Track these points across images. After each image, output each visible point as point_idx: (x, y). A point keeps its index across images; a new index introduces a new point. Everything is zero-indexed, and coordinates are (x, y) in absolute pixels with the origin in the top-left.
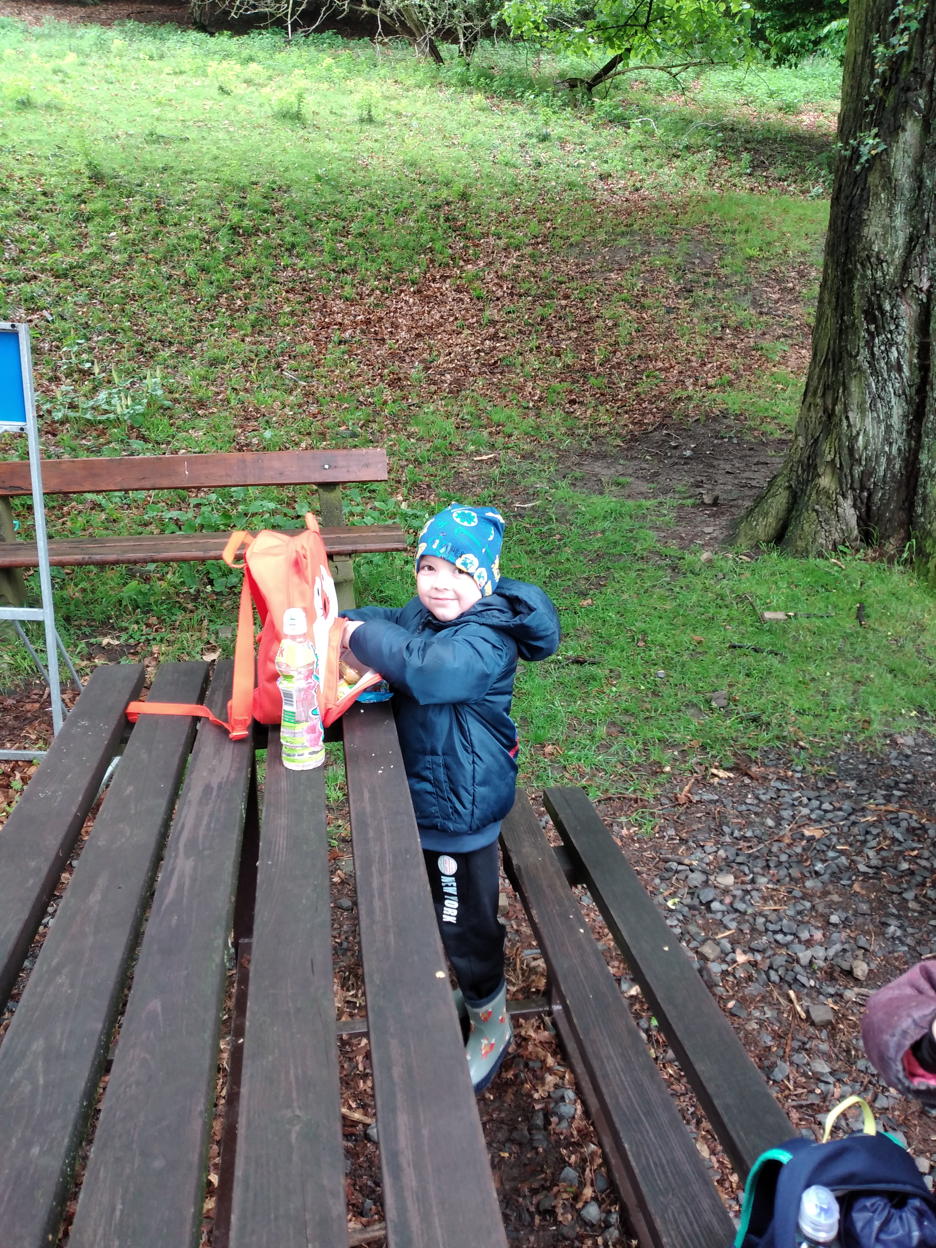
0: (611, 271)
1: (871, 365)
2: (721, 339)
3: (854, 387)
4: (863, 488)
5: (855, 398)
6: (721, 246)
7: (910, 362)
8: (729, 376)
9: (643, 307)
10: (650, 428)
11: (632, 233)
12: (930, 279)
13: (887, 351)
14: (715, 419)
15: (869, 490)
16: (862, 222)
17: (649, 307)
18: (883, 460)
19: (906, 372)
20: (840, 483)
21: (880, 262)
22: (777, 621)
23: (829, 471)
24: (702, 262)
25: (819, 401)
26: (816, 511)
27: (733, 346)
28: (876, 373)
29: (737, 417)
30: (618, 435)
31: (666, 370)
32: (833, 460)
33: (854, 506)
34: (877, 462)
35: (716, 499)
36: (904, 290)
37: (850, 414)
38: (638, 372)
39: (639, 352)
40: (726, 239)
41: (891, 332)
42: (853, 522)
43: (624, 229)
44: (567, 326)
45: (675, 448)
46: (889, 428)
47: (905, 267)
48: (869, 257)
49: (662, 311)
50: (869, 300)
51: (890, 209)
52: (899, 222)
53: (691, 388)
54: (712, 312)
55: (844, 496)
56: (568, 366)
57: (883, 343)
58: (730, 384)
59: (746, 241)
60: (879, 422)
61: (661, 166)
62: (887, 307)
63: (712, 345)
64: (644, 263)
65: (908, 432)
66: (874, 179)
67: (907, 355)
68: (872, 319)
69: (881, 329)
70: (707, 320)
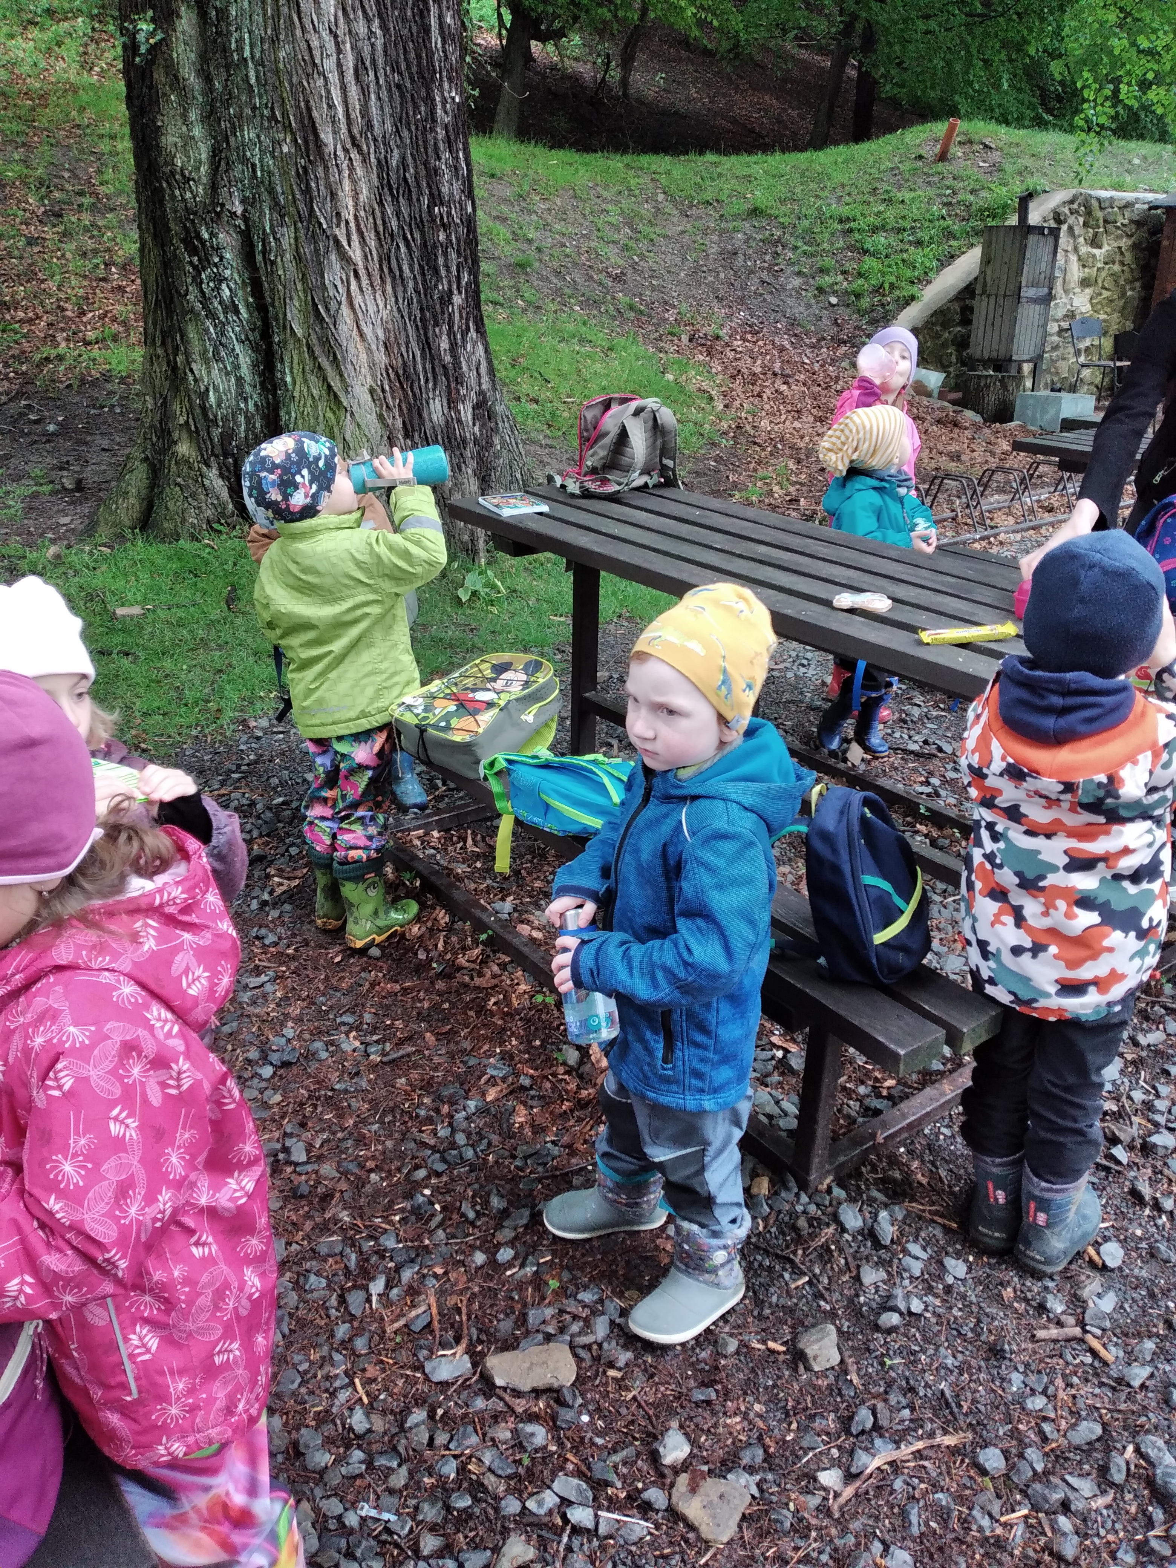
1: (205, 307)
2: (104, 280)
3: (192, 334)
4: (226, 453)
5: (196, 348)
6: (99, 156)
7: (246, 301)
8: (115, 328)
10: (4, 398)
12: (242, 202)
13: (218, 289)
14: (94, 383)
15: (233, 455)
18: (241, 419)
19: (244, 313)
20: (200, 449)
22: (131, 617)
23: (185, 436)
24: (74, 175)
25: (159, 351)
26: (179, 485)
27: (121, 289)
28: (211, 315)
29: (123, 380)
31: (30, 321)
32: (187, 423)
33: (221, 475)
35: (79, 482)
36: (218, 214)
37: (194, 366)
40: (104, 147)
41: (216, 265)
42: (224, 494)
45: (37, 422)
46: (239, 380)
47: (214, 187)
49: (22, 243)
50: (185, 227)
51: (184, 116)
52: (197, 131)
54: (90, 244)
55: (208, 466)
57: (211, 280)
58: (115, 338)
60: (227, 374)
62: (206, 236)
63: (92, 287)
65: (262, 384)
66: (159, 76)
67: (240, 293)
68: (193, 251)
69: (205, 262)
70: (84, 255)
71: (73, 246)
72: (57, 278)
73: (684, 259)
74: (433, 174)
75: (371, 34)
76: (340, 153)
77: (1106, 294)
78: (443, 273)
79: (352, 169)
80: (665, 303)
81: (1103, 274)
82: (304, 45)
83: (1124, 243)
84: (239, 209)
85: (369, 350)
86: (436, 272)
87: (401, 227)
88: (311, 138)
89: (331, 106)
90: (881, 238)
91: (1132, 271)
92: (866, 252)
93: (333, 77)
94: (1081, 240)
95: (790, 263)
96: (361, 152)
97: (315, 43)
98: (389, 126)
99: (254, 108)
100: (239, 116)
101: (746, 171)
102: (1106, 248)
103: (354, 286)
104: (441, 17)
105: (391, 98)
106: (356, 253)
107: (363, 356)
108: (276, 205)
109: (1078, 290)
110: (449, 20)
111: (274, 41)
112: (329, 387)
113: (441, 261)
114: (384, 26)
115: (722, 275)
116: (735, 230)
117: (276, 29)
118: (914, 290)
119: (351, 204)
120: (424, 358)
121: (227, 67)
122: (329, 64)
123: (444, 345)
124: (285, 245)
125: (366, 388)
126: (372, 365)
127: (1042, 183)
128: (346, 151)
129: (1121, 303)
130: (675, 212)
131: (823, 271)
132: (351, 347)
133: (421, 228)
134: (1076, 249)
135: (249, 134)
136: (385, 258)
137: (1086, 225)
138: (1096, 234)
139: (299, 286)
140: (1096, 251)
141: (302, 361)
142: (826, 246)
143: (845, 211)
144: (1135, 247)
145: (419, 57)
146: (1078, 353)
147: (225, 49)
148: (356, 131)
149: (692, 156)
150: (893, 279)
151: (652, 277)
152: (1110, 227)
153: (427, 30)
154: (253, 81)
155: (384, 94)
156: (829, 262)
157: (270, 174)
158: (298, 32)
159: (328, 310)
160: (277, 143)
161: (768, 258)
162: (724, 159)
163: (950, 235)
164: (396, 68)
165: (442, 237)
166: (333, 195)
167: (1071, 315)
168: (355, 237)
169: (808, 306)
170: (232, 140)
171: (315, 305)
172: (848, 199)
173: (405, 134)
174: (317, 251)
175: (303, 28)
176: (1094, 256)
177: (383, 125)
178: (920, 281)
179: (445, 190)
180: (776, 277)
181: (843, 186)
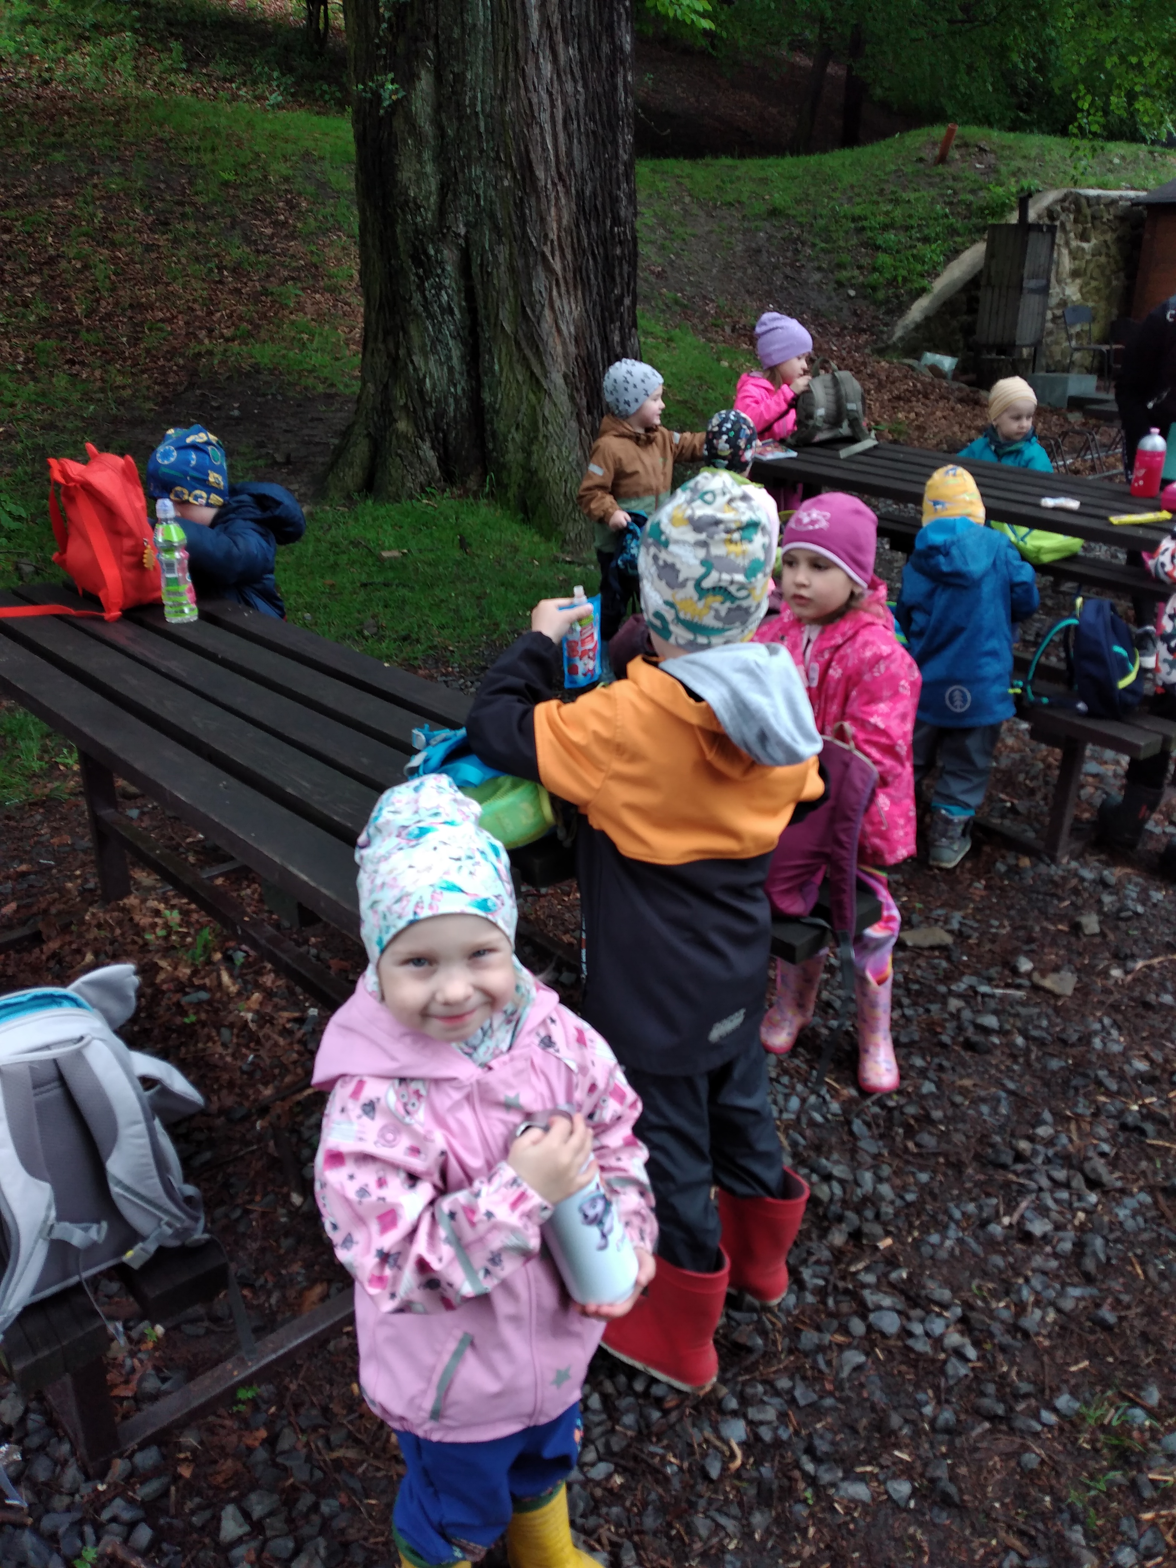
0: (55, 196)
1: (426, 309)
2: (221, 282)
3: (413, 331)
4: (438, 429)
5: (416, 342)
6: (188, 168)
7: (460, 306)
8: (245, 326)
9: (113, 244)
10: (180, 389)
11: (68, 146)
12: (465, 225)
13: (438, 295)
14: (248, 375)
15: (443, 431)
16: (395, 168)
17: (122, 245)
18: (451, 401)
19: (458, 315)
20: (416, 426)
21: (419, 207)
22: (395, 558)
23: (403, 415)
24: (168, 186)
25: (381, 346)
26: (400, 456)
27: (238, 291)
28: (431, 316)
29: (271, 372)
30: (147, 398)
31: (170, 320)
32: (406, 404)
33: (433, 448)
34: (447, 404)
35: (288, 457)
36: (444, 235)
37: (414, 358)
38: (137, 325)
39: (128, 301)
40: (192, 159)
41: (438, 276)
42: (434, 463)
43: (53, 139)
44: (23, 269)
45: (218, 408)
46: (451, 369)
47: (442, 212)
48: (406, 202)
49: (139, 250)
50: (413, 244)
51: (419, 156)
52: (429, 168)
53: (206, 341)
54: (201, 251)
55: (423, 440)
56: (44, 319)
57: (432, 287)
58: (250, 335)
59: (215, 162)
60: (441, 364)
61: (67, 51)
62: (432, 252)
63: (214, 291)
64: (95, 186)
65: (468, 372)
66: (399, 124)
67: (456, 298)
68: (419, 264)
69: (428, 274)
70: (197, 259)
71: (183, 252)
72: (181, 281)
73: (714, 257)
74: (615, 200)
75: (577, 92)
76: (549, 186)
77: (1094, 283)
78: (618, 280)
79: (557, 198)
80: (705, 297)
81: (1091, 266)
82: (526, 102)
83: (1109, 237)
84: (462, 230)
85: (564, 344)
86: (613, 279)
87: (590, 244)
88: (528, 174)
89: (545, 149)
90: (891, 236)
91: (1116, 262)
92: (878, 248)
93: (547, 127)
94: (1072, 235)
95: (810, 259)
96: (564, 186)
97: (535, 100)
98: (585, 164)
99: (482, 151)
100: (468, 156)
101: (762, 174)
102: (1094, 241)
103: (555, 293)
104: (625, 77)
105: (588, 143)
106: (557, 266)
107: (559, 348)
108: (496, 228)
109: (1069, 280)
110: (629, 78)
111: (503, 99)
112: (532, 374)
113: (617, 271)
114: (585, 86)
115: (750, 271)
116: (757, 229)
117: (504, 89)
118: (925, 282)
119: (555, 226)
120: (602, 349)
121: (460, 119)
122: (545, 117)
123: (617, 338)
124: (501, 260)
125: (560, 375)
126: (566, 355)
127: (1034, 183)
128: (554, 184)
129: (1107, 292)
130: (701, 213)
131: (841, 266)
132: (551, 340)
133: (604, 244)
134: (1067, 244)
135: (476, 171)
136: (578, 270)
137: (1076, 221)
138: (1085, 229)
139: (511, 293)
140: (1085, 245)
141: (510, 354)
142: (842, 243)
143: (858, 211)
144: (1119, 240)
145: (608, 108)
146: (1069, 338)
147: (459, 105)
148: (563, 169)
149: (708, 160)
150: (905, 273)
151: (689, 274)
152: (1097, 223)
153: (615, 88)
154: (482, 130)
155: (583, 139)
156: (846, 258)
157: (492, 203)
158: (522, 92)
159: (533, 311)
160: (499, 179)
161: (789, 254)
162: (738, 162)
163: (953, 231)
164: (592, 119)
165: (618, 251)
166: (543, 220)
167: (1063, 303)
168: (557, 253)
169: (830, 299)
170: (460, 176)
171: (523, 308)
172: (859, 200)
173: (597, 171)
174: (527, 265)
175: (527, 89)
176: (1083, 249)
177: (581, 163)
178: (929, 275)
179: (623, 213)
180: (799, 273)
181: (852, 187)
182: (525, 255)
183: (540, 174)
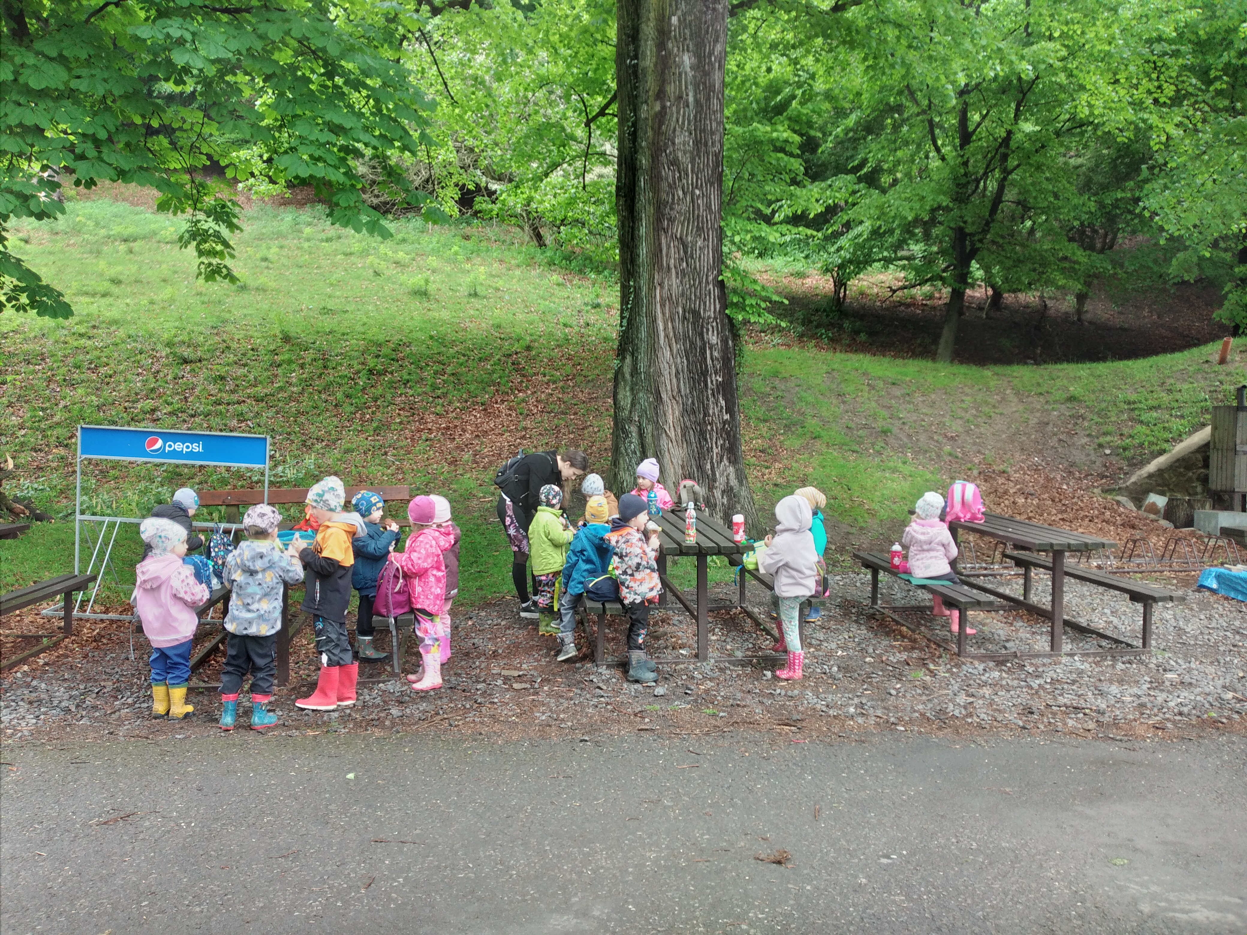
16: (619, 394)
21: (625, 410)
48: (622, 408)
51: (625, 389)
52: (628, 394)
62: (628, 428)
73: (1009, 427)
75: (682, 362)
76: (668, 400)
79: (672, 405)
82: (659, 367)
84: (637, 419)
87: (691, 425)
88: (659, 396)
89: (666, 386)
90: (1154, 414)
92: (1140, 422)
93: (668, 377)
96: (676, 400)
97: (662, 367)
98: (688, 391)
99: (643, 387)
100: (639, 389)
103: (671, 443)
105: (689, 381)
106: (672, 434)
107: (672, 470)
108: (647, 418)
111: (650, 366)
114: (687, 359)
115: (1033, 436)
116: (1053, 409)
117: (651, 363)
118: (1166, 446)
119: (671, 417)
121: (637, 374)
122: (667, 373)
124: (650, 431)
128: (671, 399)
130: (1015, 400)
135: (641, 395)
136: (684, 435)
142: (1114, 419)
143: (1135, 397)
147: (637, 369)
148: (675, 394)
150: (1153, 439)
151: (978, 437)
154: (643, 378)
155: (686, 380)
156: (1113, 428)
157: (646, 408)
158: (657, 363)
160: (649, 397)
164: (692, 371)
166: (666, 416)
168: (672, 428)
169: (1088, 455)
170: (637, 397)
173: (695, 393)
174: (659, 433)
177: (685, 391)
178: (1174, 441)
180: (1071, 438)
182: (657, 429)
183: (664, 396)
